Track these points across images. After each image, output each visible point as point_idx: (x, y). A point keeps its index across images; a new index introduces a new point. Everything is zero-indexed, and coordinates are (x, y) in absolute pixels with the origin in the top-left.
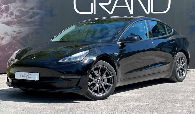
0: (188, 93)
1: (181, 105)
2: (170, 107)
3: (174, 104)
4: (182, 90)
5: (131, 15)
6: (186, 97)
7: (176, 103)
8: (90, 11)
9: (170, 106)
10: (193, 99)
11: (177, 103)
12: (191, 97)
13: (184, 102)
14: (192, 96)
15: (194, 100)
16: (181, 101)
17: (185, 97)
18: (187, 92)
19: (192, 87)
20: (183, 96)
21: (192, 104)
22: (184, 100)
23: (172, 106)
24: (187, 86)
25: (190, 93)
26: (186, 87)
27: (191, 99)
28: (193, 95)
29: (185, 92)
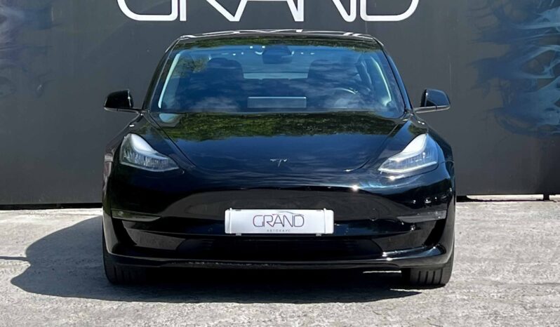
0: (483, 264)
1: (466, 298)
2: (435, 301)
3: (446, 294)
4: (461, 254)
5: (299, 25)
6: (479, 273)
7: (450, 291)
8: (169, 13)
9: (434, 299)
10: (498, 279)
11: (454, 292)
12: (493, 275)
13: (474, 287)
14: (496, 271)
15: (502, 284)
16: (463, 287)
17: (473, 274)
18: (479, 261)
19: (492, 248)
20: (470, 271)
21: (499, 295)
22: (472, 283)
23: (440, 300)
24: (478, 245)
25: (489, 263)
26: (474, 247)
27: (492, 281)
28: (497, 268)
29: (472, 260)
